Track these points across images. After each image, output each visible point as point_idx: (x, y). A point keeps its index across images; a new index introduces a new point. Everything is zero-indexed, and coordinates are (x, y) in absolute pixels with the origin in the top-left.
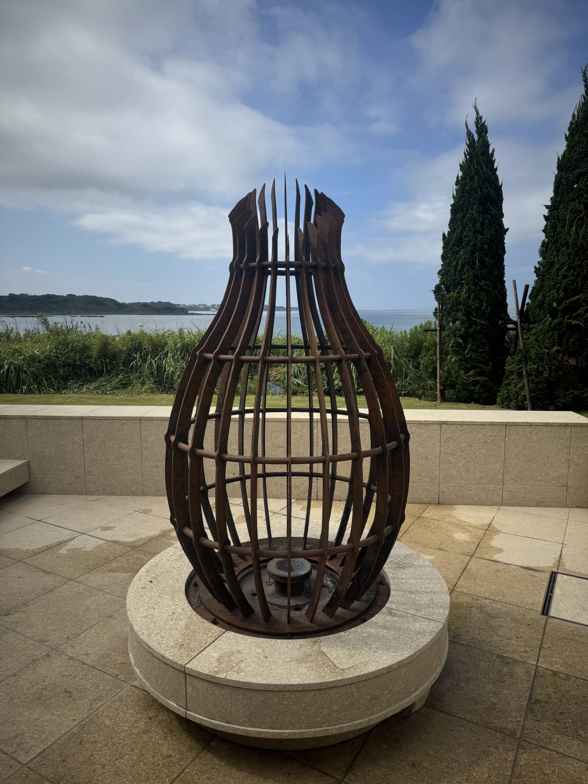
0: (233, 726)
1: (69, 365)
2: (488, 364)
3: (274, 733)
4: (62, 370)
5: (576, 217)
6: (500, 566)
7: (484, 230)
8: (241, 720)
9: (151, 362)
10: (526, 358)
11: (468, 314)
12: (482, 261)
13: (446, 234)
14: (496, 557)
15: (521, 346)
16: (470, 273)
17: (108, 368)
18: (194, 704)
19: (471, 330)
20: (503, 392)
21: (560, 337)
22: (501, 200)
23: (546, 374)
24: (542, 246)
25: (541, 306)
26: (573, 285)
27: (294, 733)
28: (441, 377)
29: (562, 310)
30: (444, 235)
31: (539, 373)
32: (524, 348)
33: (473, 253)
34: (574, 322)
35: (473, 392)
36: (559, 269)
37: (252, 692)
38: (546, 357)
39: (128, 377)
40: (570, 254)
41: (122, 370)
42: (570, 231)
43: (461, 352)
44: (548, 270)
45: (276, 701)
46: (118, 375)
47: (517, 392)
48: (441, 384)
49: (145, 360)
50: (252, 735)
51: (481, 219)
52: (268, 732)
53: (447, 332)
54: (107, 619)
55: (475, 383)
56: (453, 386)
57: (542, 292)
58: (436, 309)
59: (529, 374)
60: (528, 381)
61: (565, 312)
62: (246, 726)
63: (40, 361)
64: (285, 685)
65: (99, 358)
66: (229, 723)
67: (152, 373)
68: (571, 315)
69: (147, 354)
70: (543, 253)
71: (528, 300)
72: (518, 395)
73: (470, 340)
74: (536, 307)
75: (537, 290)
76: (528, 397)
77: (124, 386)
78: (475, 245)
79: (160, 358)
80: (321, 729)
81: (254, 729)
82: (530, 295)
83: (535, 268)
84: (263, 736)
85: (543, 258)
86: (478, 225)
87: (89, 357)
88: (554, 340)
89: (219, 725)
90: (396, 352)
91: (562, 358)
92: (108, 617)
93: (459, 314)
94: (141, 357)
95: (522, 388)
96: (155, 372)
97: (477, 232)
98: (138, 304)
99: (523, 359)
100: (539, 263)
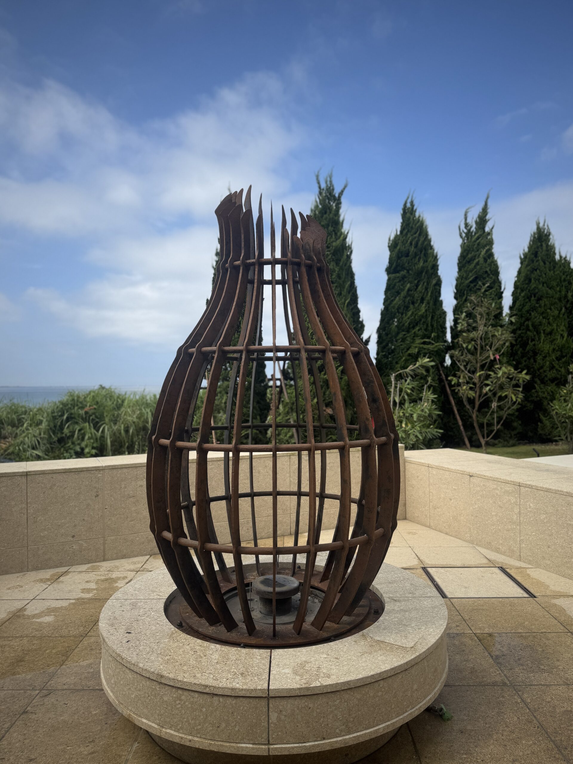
0: (329, 741)
3: (371, 732)
8: (337, 731)
18: (280, 733)
27: (387, 726)
37: (349, 692)
45: (372, 695)
50: (351, 743)
52: (365, 734)
54: (22, 716)
62: (344, 736)
64: (380, 673)
66: (324, 739)
80: (407, 714)
81: (351, 736)
84: (361, 740)
89: (313, 746)
92: (22, 714)
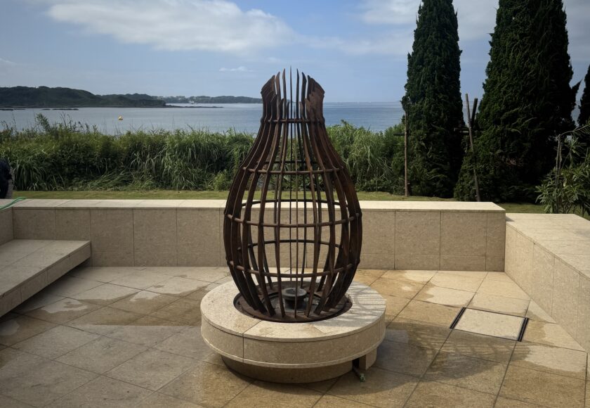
1: (74, 164)
2: (447, 164)
4: (67, 169)
5: (513, 44)
6: (429, 305)
7: (441, 52)
8: (273, 360)
9: (150, 161)
10: (475, 159)
11: (429, 122)
12: (440, 78)
13: (411, 54)
14: (428, 300)
15: (472, 149)
16: (431, 88)
17: (110, 166)
18: (248, 354)
19: (432, 135)
20: (458, 187)
21: (503, 142)
22: (456, 27)
23: (492, 173)
24: (488, 67)
25: (487, 116)
26: (512, 99)
28: (408, 175)
29: (504, 120)
30: (409, 55)
31: (486, 172)
32: (475, 150)
33: (433, 71)
34: (513, 130)
35: (435, 187)
36: (500, 87)
38: (491, 158)
39: (128, 174)
40: (509, 75)
41: (123, 168)
42: (509, 56)
43: (424, 153)
44: (492, 87)
45: (291, 348)
46: (119, 173)
47: (469, 187)
48: (408, 180)
49: (144, 159)
51: (439, 43)
53: (413, 137)
55: (437, 180)
56: (418, 182)
57: (488, 105)
58: (404, 117)
59: (478, 173)
60: (478, 178)
61: (506, 122)
63: (47, 160)
65: (101, 157)
67: (151, 171)
68: (511, 125)
69: (147, 153)
70: (488, 73)
71: (477, 111)
72: (470, 189)
73: (431, 143)
74: (483, 117)
75: (484, 104)
76: (477, 191)
77: (126, 182)
78: (434, 64)
79: (158, 157)
82: (479, 107)
83: (484, 84)
85: (489, 77)
86: (437, 48)
87: (91, 156)
88: (497, 145)
90: (372, 152)
91: (505, 160)
93: (422, 122)
94: (140, 156)
95: (473, 184)
96: (154, 170)
97: (435, 54)
98: (113, 96)
99: (474, 160)
100: (486, 80)
